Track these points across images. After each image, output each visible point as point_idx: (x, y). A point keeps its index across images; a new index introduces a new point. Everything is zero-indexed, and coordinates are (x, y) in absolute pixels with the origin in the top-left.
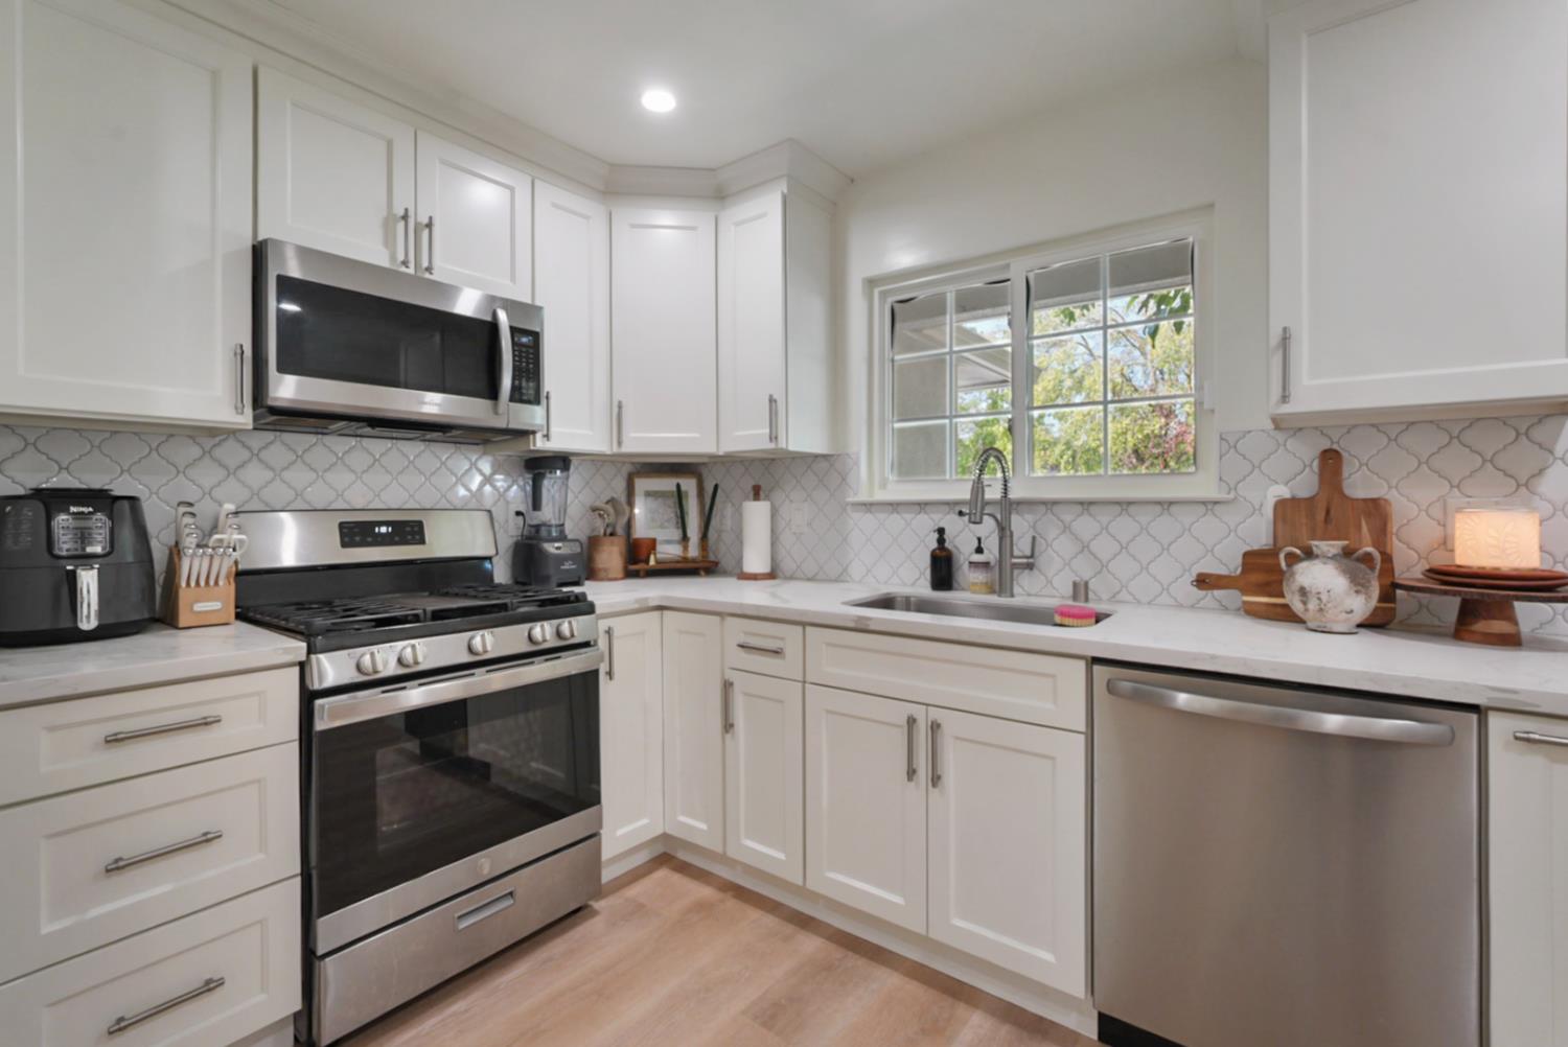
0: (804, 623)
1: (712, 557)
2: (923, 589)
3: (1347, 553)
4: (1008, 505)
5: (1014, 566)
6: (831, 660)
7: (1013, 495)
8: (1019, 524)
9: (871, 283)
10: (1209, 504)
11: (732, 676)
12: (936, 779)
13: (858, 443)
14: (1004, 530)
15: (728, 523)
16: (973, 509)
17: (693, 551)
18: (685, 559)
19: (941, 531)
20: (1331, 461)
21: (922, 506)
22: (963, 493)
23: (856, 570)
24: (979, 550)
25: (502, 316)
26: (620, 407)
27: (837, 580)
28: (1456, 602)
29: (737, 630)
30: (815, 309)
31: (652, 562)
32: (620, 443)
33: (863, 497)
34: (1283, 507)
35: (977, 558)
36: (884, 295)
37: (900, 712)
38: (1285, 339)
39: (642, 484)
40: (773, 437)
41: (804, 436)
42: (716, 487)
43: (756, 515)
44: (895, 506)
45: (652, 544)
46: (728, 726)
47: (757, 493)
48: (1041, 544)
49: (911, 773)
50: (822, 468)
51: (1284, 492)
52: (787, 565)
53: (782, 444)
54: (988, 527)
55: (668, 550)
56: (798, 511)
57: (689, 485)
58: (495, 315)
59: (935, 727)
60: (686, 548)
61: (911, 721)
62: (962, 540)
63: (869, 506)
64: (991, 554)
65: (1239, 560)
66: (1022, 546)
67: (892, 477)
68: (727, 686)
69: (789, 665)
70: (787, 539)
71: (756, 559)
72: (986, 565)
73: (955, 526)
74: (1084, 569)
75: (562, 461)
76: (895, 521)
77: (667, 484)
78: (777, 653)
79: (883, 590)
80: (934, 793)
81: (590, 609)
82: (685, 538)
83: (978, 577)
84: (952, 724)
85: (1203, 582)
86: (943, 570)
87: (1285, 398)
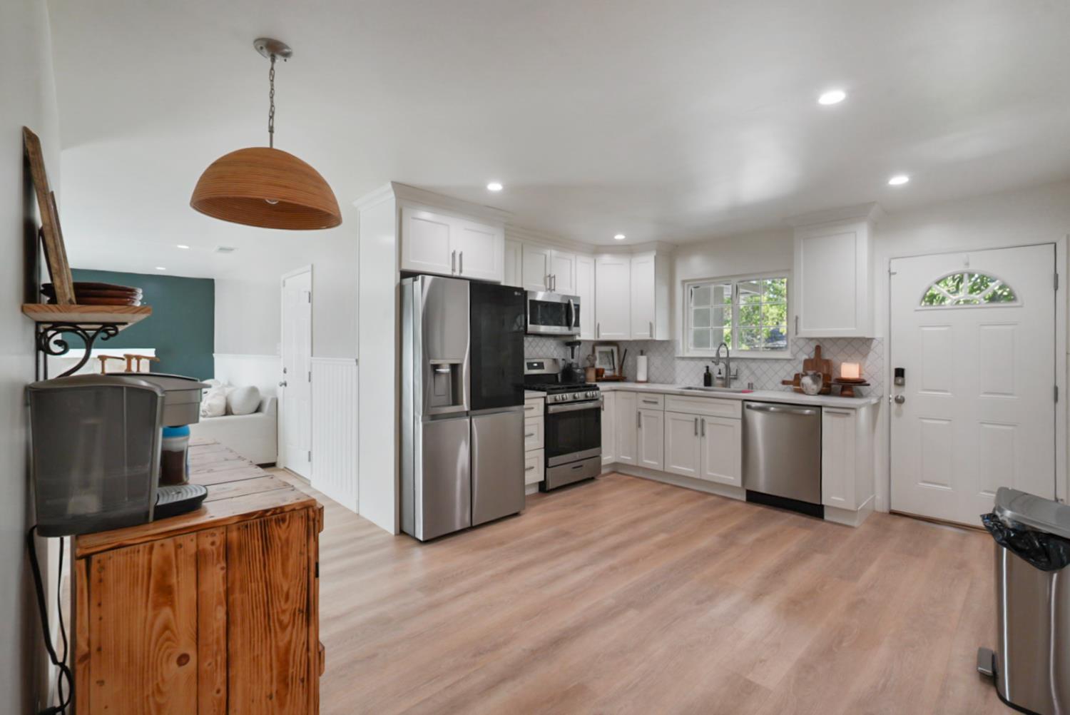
0: (665, 393)
1: (623, 375)
2: (702, 385)
3: (815, 374)
4: (729, 359)
5: (730, 379)
6: (672, 404)
7: (730, 356)
8: (733, 365)
9: (684, 282)
10: (789, 360)
11: (640, 410)
12: (703, 434)
13: (679, 336)
14: (727, 367)
15: (630, 363)
16: (717, 360)
17: (617, 374)
18: (615, 376)
19: (708, 367)
20: (818, 349)
21: (701, 359)
22: (713, 355)
23: (678, 380)
24: (720, 373)
25: (571, 301)
26: (599, 325)
27: (671, 383)
28: (841, 386)
29: (642, 397)
30: (664, 291)
31: (604, 376)
32: (598, 337)
33: (681, 355)
34: (806, 362)
35: (719, 376)
36: (689, 285)
37: (692, 418)
38: (797, 318)
39: (598, 349)
40: (651, 335)
41: (660, 335)
42: (626, 350)
43: (642, 361)
44: (692, 359)
45: (603, 370)
46: (639, 426)
47: (642, 353)
48: (739, 372)
49: (696, 434)
50: (666, 346)
51: (807, 357)
52: (653, 378)
53: (654, 338)
54: (722, 366)
55: (608, 373)
56: (657, 361)
57: (615, 349)
58: (569, 301)
59: (703, 421)
60: (614, 372)
61: (696, 420)
62: (714, 370)
63: (683, 358)
64: (723, 375)
65: (793, 376)
66: (733, 372)
67: (692, 348)
68: (639, 413)
69: (660, 406)
70: (653, 369)
71: (642, 376)
72: (722, 378)
73: (711, 365)
74: (752, 380)
75: (579, 343)
76: (692, 363)
77: (607, 349)
78: (656, 403)
79: (688, 386)
80: (703, 438)
81: (598, 389)
82: (614, 368)
83: (719, 382)
84: (707, 420)
85: (784, 383)
86: (708, 380)
87: (797, 333)
